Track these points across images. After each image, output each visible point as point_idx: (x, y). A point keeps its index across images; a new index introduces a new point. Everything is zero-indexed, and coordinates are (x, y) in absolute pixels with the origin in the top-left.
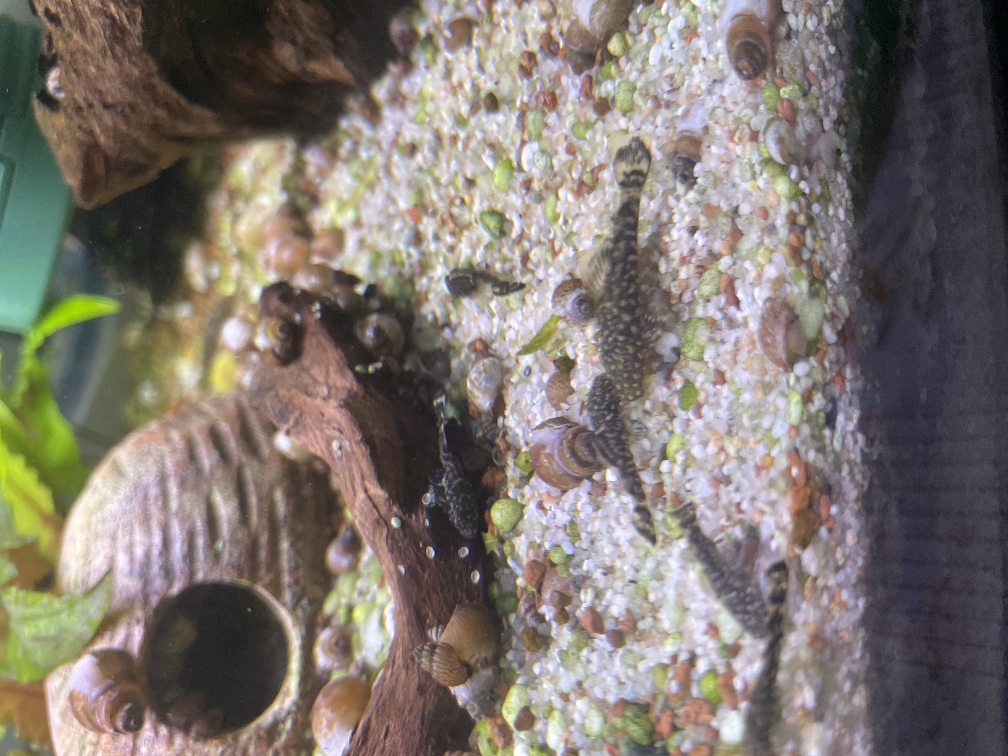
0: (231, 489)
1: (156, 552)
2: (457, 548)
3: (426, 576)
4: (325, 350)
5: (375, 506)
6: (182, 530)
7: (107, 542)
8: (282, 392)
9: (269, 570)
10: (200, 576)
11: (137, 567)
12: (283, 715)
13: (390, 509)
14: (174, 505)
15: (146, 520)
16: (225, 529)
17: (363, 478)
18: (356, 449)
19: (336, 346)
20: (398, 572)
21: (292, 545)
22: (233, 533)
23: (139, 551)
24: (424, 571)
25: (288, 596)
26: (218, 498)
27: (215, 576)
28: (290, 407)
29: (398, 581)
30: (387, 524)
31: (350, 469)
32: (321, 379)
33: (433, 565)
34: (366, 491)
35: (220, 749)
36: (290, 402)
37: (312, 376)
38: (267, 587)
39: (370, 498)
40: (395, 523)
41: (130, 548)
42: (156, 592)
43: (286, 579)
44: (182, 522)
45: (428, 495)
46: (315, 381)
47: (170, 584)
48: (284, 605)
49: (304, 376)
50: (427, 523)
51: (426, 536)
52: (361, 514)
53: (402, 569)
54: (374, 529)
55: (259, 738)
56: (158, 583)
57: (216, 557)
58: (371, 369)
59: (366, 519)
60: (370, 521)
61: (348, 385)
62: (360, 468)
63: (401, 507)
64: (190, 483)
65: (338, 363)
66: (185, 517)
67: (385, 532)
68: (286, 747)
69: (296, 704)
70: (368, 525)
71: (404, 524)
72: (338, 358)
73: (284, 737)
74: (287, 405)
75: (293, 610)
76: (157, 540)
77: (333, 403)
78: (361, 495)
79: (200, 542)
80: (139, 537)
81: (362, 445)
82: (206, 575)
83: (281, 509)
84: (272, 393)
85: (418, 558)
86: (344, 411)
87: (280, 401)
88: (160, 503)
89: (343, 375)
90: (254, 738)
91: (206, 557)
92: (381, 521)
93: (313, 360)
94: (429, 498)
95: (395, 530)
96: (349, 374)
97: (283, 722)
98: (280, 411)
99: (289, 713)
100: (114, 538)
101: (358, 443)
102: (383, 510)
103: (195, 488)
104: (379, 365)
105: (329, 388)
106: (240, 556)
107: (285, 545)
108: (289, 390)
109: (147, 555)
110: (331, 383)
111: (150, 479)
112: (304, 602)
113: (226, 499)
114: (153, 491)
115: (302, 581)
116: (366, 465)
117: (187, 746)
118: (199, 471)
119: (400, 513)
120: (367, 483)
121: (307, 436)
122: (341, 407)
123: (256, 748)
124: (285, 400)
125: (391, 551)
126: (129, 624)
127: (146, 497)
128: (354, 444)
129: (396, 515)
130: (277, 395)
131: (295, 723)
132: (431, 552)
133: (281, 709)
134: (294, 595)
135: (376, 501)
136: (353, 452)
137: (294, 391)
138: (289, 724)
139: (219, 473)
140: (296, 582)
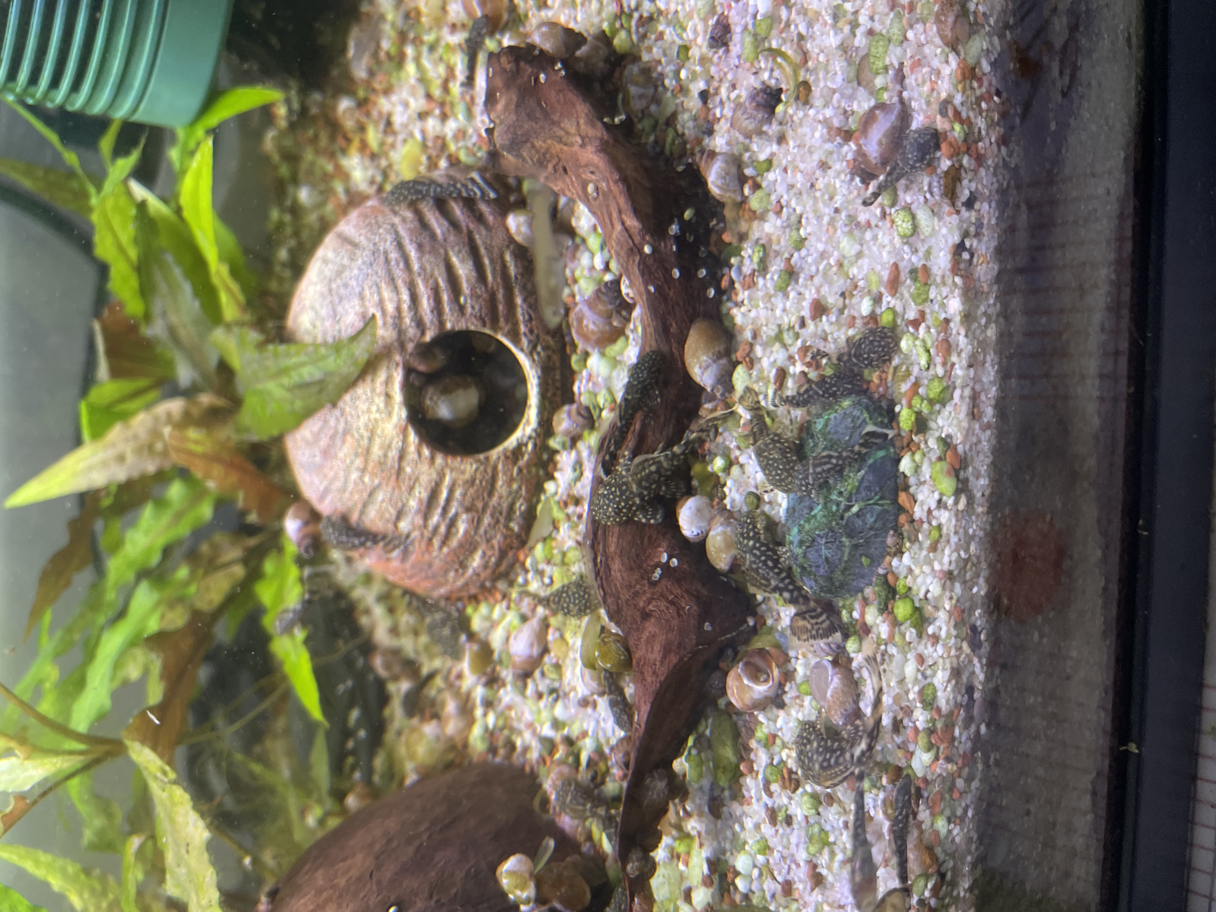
0: (465, 250)
1: (405, 307)
2: (697, 270)
3: (671, 294)
4: (574, 105)
5: (630, 236)
6: (426, 287)
7: (356, 302)
8: (539, 143)
9: (507, 321)
10: (449, 326)
11: (390, 320)
12: (525, 440)
13: (643, 238)
14: (416, 267)
15: (392, 280)
16: (465, 287)
17: (620, 212)
18: (613, 187)
19: (584, 101)
20: (648, 291)
21: (525, 300)
22: (472, 289)
23: (390, 308)
24: (669, 289)
25: (525, 342)
26: (455, 260)
27: (462, 325)
28: (548, 156)
29: (647, 300)
30: (641, 251)
31: (608, 206)
32: (573, 130)
33: (677, 284)
34: (623, 223)
35: (474, 466)
36: (548, 150)
37: (563, 129)
38: (506, 335)
39: (626, 230)
40: (647, 249)
41: (381, 304)
42: (411, 340)
43: (522, 328)
44: (426, 281)
45: (674, 227)
46: (567, 133)
47: (423, 333)
48: (522, 350)
49: (555, 129)
50: (674, 248)
51: (673, 260)
52: (617, 244)
53: (652, 289)
54: (628, 257)
55: (507, 458)
56: (412, 331)
57: (462, 309)
58: (617, 120)
59: (622, 248)
60: (625, 249)
61: (599, 135)
62: (618, 204)
63: (652, 236)
64: (427, 248)
65: (587, 115)
66: (428, 277)
67: (637, 258)
68: (528, 465)
69: (535, 430)
70: (622, 254)
71: (655, 250)
72: (586, 111)
73: (526, 457)
74: (544, 154)
75: (530, 354)
76: (405, 296)
77: (590, 149)
78: (619, 227)
79: (445, 297)
80: (387, 294)
81: (620, 184)
82: (453, 326)
83: (512, 270)
84: (529, 145)
85: (665, 279)
86: (602, 155)
87: (538, 151)
88: (402, 265)
89: (593, 126)
90: (502, 458)
91: (451, 310)
92: (635, 249)
93: (562, 114)
94: (674, 229)
95: (648, 255)
96: (599, 125)
97: (526, 445)
98: (538, 160)
99: (530, 438)
100: (362, 297)
101: (616, 182)
102: (637, 239)
103: (434, 251)
104: (623, 117)
105: (583, 138)
106: (481, 309)
107: (519, 301)
108: (544, 142)
109: (398, 309)
110: (583, 134)
111: (389, 245)
112: (539, 348)
113: (462, 261)
114: (394, 255)
115: (536, 331)
116: (622, 200)
117: (447, 464)
118: (433, 236)
119: (652, 241)
120: (624, 217)
121: (564, 181)
122: (600, 151)
123: (504, 466)
124: (543, 150)
125: (643, 275)
126: (388, 368)
127: (387, 261)
128: (611, 183)
129: (648, 243)
130: (533, 146)
131: (535, 445)
132: (676, 273)
133: (523, 435)
134: (530, 342)
135: (632, 231)
136: (610, 190)
137: (549, 142)
138: (530, 446)
139: (452, 238)
140: (531, 331)
